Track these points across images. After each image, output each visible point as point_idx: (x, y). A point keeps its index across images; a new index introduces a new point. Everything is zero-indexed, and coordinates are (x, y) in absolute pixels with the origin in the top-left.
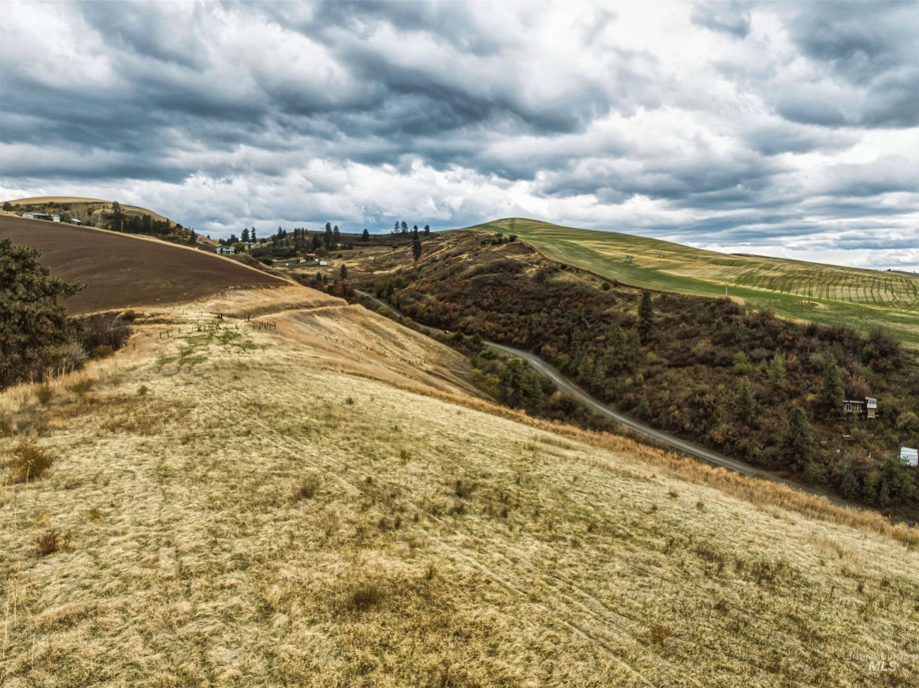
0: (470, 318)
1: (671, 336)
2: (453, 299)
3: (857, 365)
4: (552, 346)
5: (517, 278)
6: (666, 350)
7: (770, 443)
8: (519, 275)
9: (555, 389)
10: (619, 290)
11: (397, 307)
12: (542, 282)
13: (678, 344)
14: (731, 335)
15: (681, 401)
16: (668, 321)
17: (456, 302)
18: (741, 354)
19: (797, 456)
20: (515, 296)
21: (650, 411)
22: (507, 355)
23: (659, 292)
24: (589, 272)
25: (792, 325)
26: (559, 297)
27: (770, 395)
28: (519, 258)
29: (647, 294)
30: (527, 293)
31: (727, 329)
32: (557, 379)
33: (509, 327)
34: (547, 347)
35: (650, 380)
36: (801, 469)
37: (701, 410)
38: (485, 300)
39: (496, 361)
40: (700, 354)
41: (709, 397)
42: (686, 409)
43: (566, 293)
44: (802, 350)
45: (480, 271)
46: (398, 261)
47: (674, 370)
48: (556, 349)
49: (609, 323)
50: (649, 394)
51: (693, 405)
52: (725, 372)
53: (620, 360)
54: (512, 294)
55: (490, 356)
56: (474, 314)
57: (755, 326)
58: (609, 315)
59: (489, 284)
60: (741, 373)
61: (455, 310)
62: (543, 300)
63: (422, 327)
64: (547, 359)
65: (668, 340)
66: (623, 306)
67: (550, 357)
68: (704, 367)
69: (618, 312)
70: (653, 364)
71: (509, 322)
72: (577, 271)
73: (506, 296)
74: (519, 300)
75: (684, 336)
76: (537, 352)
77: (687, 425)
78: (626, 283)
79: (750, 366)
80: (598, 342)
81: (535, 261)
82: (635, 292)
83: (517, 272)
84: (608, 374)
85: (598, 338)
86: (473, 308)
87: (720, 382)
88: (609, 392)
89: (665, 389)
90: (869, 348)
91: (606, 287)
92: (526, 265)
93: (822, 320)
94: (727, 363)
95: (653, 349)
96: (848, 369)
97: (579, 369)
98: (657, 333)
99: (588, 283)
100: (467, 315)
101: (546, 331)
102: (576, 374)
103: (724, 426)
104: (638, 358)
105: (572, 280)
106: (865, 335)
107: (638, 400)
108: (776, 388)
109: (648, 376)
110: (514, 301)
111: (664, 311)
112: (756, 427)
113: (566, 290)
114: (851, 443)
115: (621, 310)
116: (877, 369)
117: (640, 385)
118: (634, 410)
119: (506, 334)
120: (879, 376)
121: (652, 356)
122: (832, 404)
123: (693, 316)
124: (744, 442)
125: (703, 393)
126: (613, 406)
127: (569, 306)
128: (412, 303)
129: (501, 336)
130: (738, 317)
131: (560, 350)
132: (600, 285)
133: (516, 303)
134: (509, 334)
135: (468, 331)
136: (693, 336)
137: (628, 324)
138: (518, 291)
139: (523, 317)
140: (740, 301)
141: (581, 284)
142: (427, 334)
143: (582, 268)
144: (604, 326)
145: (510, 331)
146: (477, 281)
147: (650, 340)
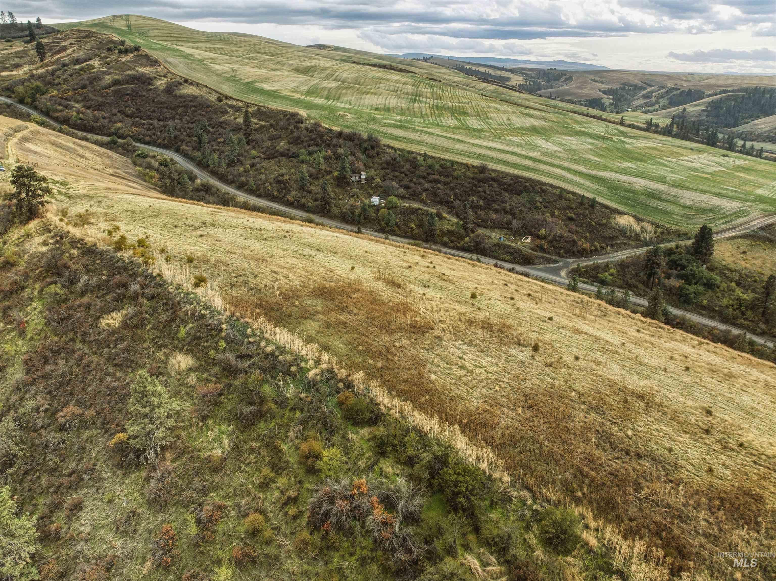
0: (119, 125)
1: (265, 138)
2: (99, 107)
3: (359, 155)
4: (187, 146)
5: (151, 90)
6: (262, 148)
7: (316, 200)
8: (151, 87)
9: (196, 177)
10: (229, 103)
11: (47, 114)
12: (171, 94)
13: (268, 144)
14: (299, 138)
15: (271, 180)
16: (262, 127)
17: (102, 110)
18: (303, 150)
19: (327, 205)
20: (152, 105)
21: (255, 187)
22: (156, 154)
23: (256, 105)
24: (206, 86)
25: (331, 130)
26: (186, 107)
27: (317, 174)
28: (147, 70)
29: (248, 105)
30: (161, 103)
31: (296, 134)
32: (196, 171)
33: (153, 131)
34: (184, 147)
35: (254, 168)
36: (329, 211)
37: (282, 185)
38: (127, 109)
39: (148, 159)
40: (281, 150)
41: (287, 177)
42: (274, 185)
43: (191, 103)
44: (335, 146)
45: (116, 83)
46: (22, 61)
47: (267, 161)
48: (191, 148)
49: (225, 128)
50: (254, 177)
51: (279, 182)
52: (295, 160)
53: (235, 156)
54: (149, 103)
55: (143, 156)
56: (121, 121)
57: (311, 131)
58: (224, 122)
59: (127, 94)
60: (303, 162)
61: (104, 118)
62: (175, 108)
63: (79, 133)
64: (185, 155)
65: (263, 141)
66: (234, 115)
67: (188, 154)
68: (284, 158)
69: (230, 120)
70: (254, 158)
71: (151, 127)
72: (197, 85)
73: (144, 104)
74: (156, 109)
75: (272, 138)
76: (177, 150)
77: (275, 194)
78: (234, 97)
79: (308, 158)
80: (219, 143)
81: (162, 74)
82: (241, 104)
83: (150, 84)
84: (229, 165)
85: (219, 140)
86: (119, 116)
87: (292, 167)
88: (230, 177)
89: (262, 173)
90: (365, 145)
91: (220, 100)
92: (155, 78)
93: (347, 127)
94: (296, 156)
95: (254, 148)
96: (355, 157)
97: (209, 162)
98: (257, 137)
99: (207, 96)
100: (115, 122)
101: (182, 134)
102: (208, 166)
103: (294, 193)
104: (246, 154)
105: (194, 93)
106: (365, 136)
107: (248, 181)
108: (320, 170)
109: (252, 166)
110: (152, 110)
111: (260, 120)
112: (310, 192)
113: (191, 101)
114: (353, 196)
115: (232, 118)
116: (369, 157)
117: (249, 171)
118: (246, 188)
119: (151, 137)
120: (369, 160)
121: (254, 153)
122: (345, 178)
123: (277, 124)
124: (303, 200)
125: (283, 175)
126: (234, 185)
127: (195, 114)
128: (61, 111)
129: (147, 139)
130: (302, 125)
131: (194, 149)
132: (216, 98)
133: (154, 111)
134: (153, 137)
135: (120, 135)
136: (278, 138)
137: (237, 129)
138: (153, 101)
139: (162, 123)
140: (303, 113)
141: (202, 97)
142: (86, 139)
143: (200, 82)
144: (221, 131)
145: (154, 135)
146: (115, 92)
147: (253, 141)
